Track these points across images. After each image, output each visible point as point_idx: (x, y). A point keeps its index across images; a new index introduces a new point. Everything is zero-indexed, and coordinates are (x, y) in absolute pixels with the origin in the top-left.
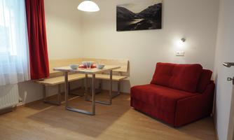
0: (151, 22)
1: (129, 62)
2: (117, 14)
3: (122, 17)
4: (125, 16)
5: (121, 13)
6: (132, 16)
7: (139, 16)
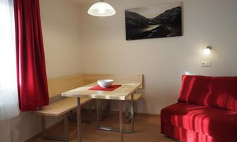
0: (170, 29)
1: (143, 76)
2: (126, 20)
3: (133, 23)
4: (135, 21)
5: (131, 19)
6: (145, 22)
7: (153, 22)
